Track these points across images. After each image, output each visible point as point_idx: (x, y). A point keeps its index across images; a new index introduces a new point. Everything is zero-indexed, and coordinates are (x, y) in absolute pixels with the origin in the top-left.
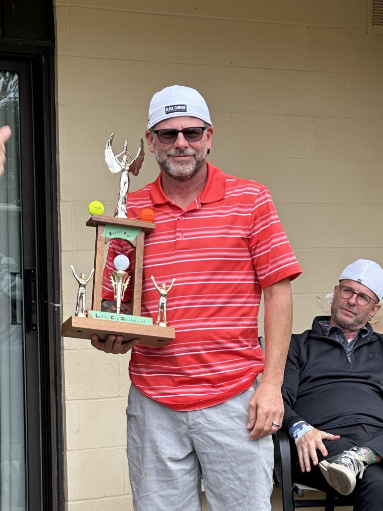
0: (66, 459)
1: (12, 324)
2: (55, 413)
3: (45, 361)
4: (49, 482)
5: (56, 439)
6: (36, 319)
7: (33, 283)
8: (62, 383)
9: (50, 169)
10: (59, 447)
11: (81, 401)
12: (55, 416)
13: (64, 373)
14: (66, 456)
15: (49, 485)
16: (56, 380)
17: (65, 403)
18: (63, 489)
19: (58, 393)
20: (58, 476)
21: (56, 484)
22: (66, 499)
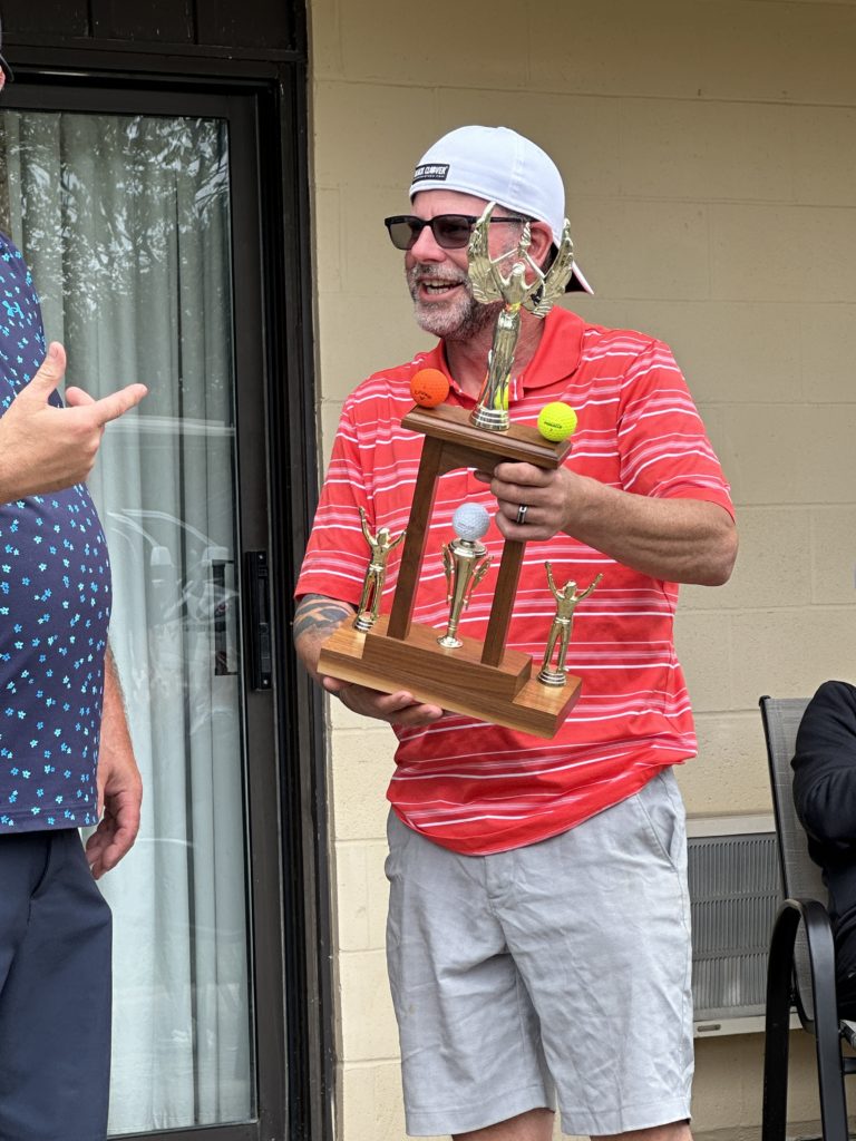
0: (338, 969)
1: (216, 674)
2: (313, 868)
3: (289, 757)
4: (301, 1019)
5: (314, 927)
6: (269, 661)
7: (262, 581)
8: (328, 802)
9: (299, 330)
10: (322, 943)
11: (371, 843)
12: (313, 875)
13: (332, 781)
14: (338, 964)
15: (300, 1028)
16: (314, 797)
17: (334, 848)
18: (332, 1036)
19: (319, 824)
20: (321, 1007)
21: (317, 1024)
22: (339, 1059)
